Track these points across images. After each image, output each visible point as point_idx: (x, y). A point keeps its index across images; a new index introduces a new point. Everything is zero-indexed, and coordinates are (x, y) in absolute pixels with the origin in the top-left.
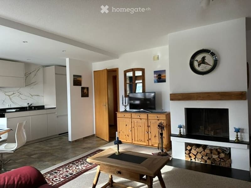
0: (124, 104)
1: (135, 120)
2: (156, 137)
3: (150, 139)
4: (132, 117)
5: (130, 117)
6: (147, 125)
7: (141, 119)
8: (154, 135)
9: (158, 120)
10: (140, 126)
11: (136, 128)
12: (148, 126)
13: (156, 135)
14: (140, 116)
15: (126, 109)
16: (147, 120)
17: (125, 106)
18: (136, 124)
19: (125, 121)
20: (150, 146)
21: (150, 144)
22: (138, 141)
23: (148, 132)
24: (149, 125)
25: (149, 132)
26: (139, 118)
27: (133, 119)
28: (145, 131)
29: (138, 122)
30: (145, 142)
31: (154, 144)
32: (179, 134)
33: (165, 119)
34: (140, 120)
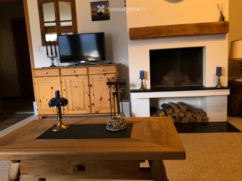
0: (50, 55)
1: (68, 79)
2: (102, 100)
3: (93, 104)
4: (62, 74)
5: (58, 74)
6: (87, 84)
7: (77, 76)
8: (100, 98)
9: (105, 74)
10: (76, 87)
11: (69, 90)
12: (89, 86)
13: (102, 98)
14: (76, 71)
15: (53, 64)
16: (87, 76)
17: (52, 59)
18: (69, 84)
19: (49, 81)
20: (93, 114)
21: (94, 112)
22: (73, 109)
23: (89, 95)
24: (90, 84)
25: (92, 94)
26: (74, 74)
27: (63, 78)
28: (85, 93)
29: (72, 81)
30: (85, 109)
31: (100, 111)
32: (141, 88)
33: (115, 71)
34: (75, 77)
